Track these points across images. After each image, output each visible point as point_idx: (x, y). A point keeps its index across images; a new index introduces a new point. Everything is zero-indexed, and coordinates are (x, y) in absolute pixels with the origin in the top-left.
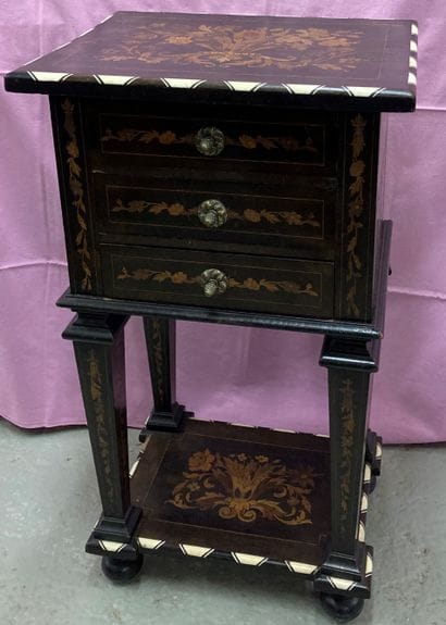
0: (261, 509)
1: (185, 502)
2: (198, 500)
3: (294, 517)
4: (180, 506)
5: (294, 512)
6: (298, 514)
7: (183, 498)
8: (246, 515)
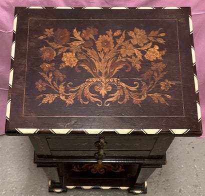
0: (105, 167)
1: (78, 168)
2: (82, 167)
3: (118, 169)
4: (76, 171)
5: (117, 167)
6: (119, 167)
7: (77, 167)
8: (101, 170)
